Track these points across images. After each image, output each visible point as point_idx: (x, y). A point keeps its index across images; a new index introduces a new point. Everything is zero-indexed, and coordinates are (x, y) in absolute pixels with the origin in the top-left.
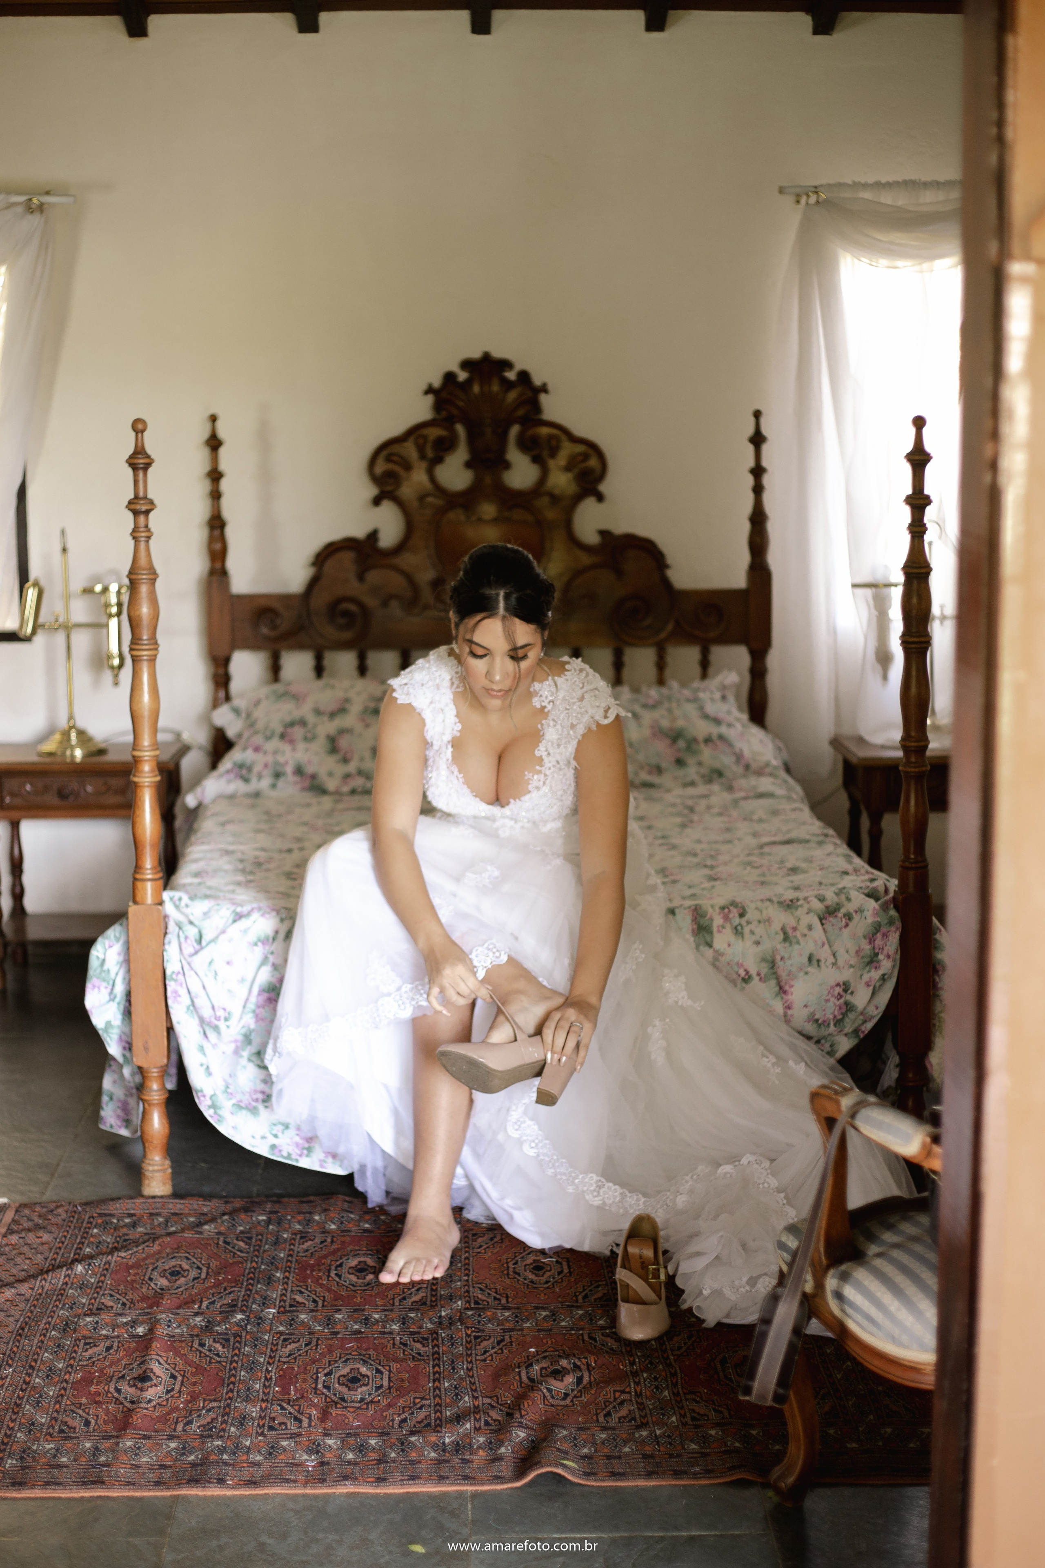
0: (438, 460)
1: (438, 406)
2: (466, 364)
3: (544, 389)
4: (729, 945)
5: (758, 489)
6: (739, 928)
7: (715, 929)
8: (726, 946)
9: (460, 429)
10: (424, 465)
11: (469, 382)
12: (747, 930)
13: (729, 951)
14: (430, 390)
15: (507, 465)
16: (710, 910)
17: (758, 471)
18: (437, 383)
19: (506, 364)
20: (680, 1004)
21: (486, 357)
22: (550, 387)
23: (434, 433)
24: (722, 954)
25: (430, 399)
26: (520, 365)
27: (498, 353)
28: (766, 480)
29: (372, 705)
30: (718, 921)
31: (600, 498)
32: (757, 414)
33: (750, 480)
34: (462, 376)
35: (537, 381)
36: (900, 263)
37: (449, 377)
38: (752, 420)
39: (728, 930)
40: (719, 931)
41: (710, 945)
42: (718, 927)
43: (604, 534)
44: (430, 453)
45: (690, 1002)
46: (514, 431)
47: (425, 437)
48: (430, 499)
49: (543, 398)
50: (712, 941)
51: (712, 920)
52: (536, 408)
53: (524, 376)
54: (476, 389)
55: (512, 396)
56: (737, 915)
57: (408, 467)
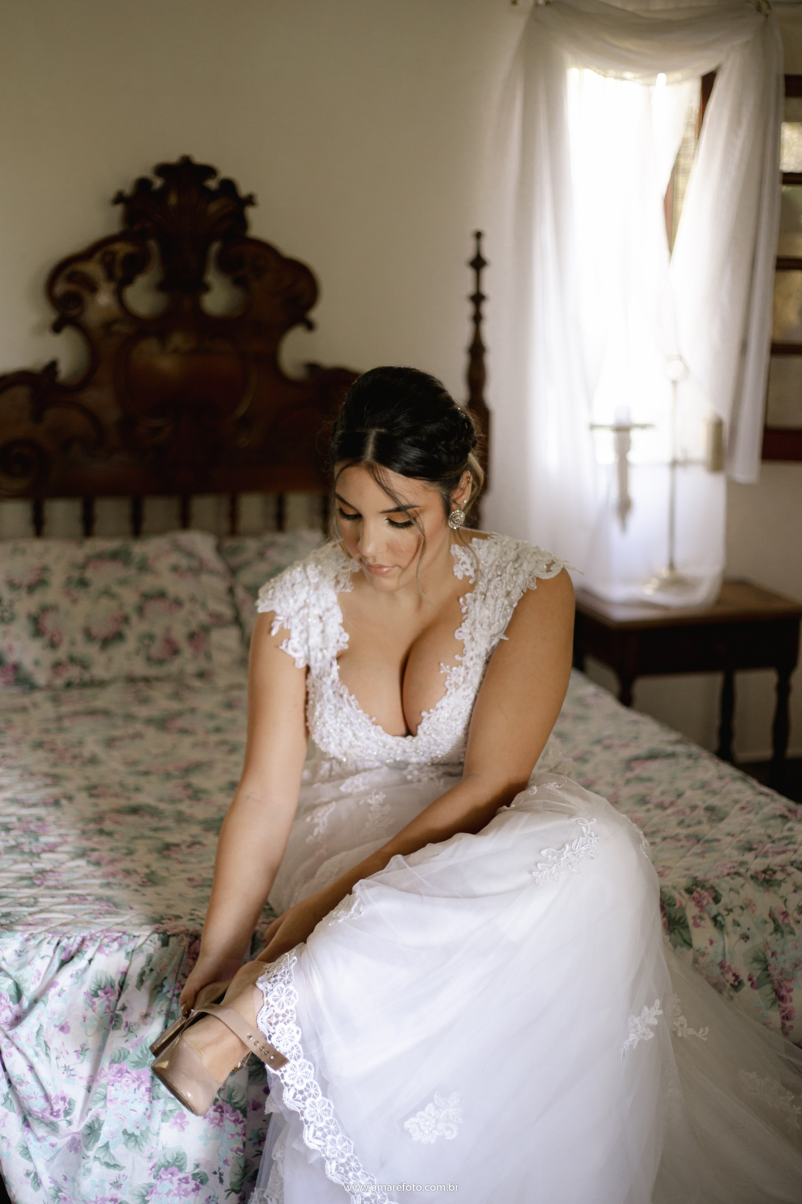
0: (127, 280)
1: (129, 218)
2: (163, 170)
3: (250, 200)
4: (711, 942)
5: (477, 318)
6: (719, 918)
7: (690, 922)
8: (707, 943)
9: (152, 244)
10: (112, 286)
11: (164, 191)
12: (728, 921)
13: (710, 950)
14: (119, 199)
15: (206, 288)
16: (677, 896)
17: (478, 299)
18: (128, 190)
19: (209, 171)
20: (679, 1034)
21: (186, 162)
22: (259, 199)
23: (122, 249)
24: (703, 954)
25: (119, 209)
26: (225, 173)
27: (200, 158)
28: (487, 309)
29: (76, 575)
30: (691, 911)
31: (310, 326)
32: (478, 235)
33: (468, 308)
34: (158, 183)
35: (244, 190)
36: (628, 75)
37: (143, 184)
38: (471, 243)
39: (708, 923)
40: (697, 925)
41: (689, 944)
42: (694, 918)
43: (313, 368)
44: (119, 273)
45: (691, 1031)
46: (215, 247)
47: (113, 254)
48: (117, 327)
49: (251, 213)
50: (691, 940)
51: (682, 908)
52: (243, 223)
53: (229, 186)
54: (173, 200)
55: (214, 207)
56: (711, 901)
57: (93, 289)
